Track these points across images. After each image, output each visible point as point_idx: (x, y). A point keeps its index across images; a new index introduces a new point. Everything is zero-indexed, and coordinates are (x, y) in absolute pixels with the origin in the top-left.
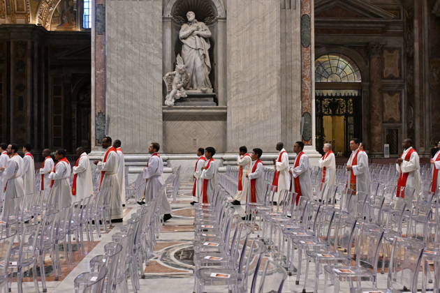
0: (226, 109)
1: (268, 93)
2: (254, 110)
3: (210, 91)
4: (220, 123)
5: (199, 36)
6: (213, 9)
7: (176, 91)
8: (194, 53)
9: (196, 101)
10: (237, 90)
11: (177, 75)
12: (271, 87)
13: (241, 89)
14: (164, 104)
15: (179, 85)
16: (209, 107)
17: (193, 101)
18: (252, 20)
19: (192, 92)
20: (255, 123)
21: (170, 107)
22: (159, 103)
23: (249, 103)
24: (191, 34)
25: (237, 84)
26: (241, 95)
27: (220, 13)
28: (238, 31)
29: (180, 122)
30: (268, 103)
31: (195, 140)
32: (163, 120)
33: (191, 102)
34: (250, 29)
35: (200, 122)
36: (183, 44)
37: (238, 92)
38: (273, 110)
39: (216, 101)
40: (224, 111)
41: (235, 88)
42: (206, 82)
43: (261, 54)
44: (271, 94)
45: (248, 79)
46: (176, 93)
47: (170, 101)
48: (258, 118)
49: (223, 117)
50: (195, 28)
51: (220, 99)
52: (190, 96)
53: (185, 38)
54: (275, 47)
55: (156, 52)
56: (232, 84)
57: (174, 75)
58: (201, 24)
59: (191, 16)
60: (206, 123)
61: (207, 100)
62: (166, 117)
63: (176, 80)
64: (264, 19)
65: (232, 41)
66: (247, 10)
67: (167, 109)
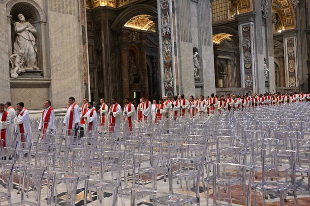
0: (50, 80)
1: (74, 71)
2: (66, 82)
3: (38, 69)
4: (45, 90)
5: (29, 31)
6: (36, 17)
7: (18, 68)
9: (30, 75)
10: (56, 68)
11: (18, 56)
12: (75, 68)
13: (59, 68)
14: (11, 77)
15: (20, 64)
16: (39, 80)
17: (28, 75)
18: (63, 26)
20: (67, 89)
21: (15, 79)
22: (7, 76)
23: (63, 77)
24: (24, 30)
25: (56, 64)
26: (59, 71)
27: (42, 18)
28: (55, 32)
29: (21, 89)
30: (73, 77)
31: (30, 101)
32: (11, 88)
33: (26, 76)
34: (62, 31)
35: (33, 89)
37: (57, 70)
38: (77, 81)
39: (42, 75)
40: (49, 82)
41: (55, 68)
42: (35, 63)
43: (69, 47)
44: (75, 72)
45: (62, 62)
46: (18, 69)
47: (15, 75)
48: (69, 86)
49: (48, 85)
50: (26, 26)
51: (45, 74)
52: (27, 72)
53: (20, 32)
54: (76, 43)
55: (4, 40)
56: (53, 65)
57: (15, 57)
58: (28, 23)
59: (22, 17)
60: (37, 90)
61: (37, 75)
62: (13, 86)
64: (69, 27)
65: (52, 37)
66: (60, 18)
67: (13, 80)
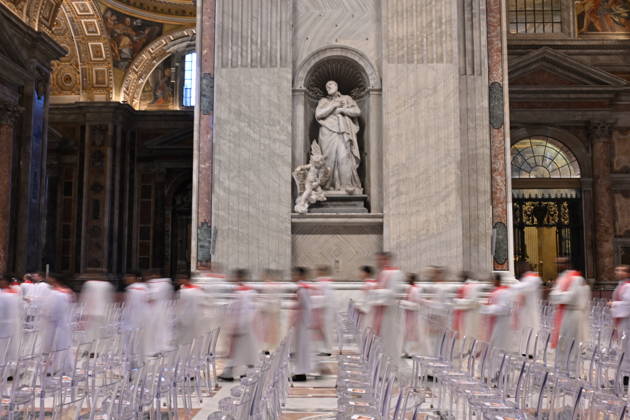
0: (382, 217)
1: (443, 194)
2: (422, 219)
3: (359, 192)
4: (373, 238)
5: (343, 114)
6: (362, 77)
7: (311, 192)
8: (336, 139)
9: (339, 205)
10: (397, 190)
11: (313, 168)
12: (447, 187)
13: (403, 189)
14: (293, 211)
15: (314, 184)
16: (357, 215)
17: (335, 206)
18: (418, 92)
19: (333, 193)
20: (423, 238)
21: (302, 215)
22: (286, 210)
23: (414, 210)
24: (332, 112)
25: (398, 181)
26: (404, 196)
27: (373, 83)
28: (397, 108)
29: (317, 236)
30: (442, 209)
31: (337, 262)
32: (292, 233)
33: (331, 208)
34: (416, 103)
35: (344, 236)
36: (320, 126)
37: (399, 193)
38: (450, 218)
39: (367, 206)
40: (380, 220)
41: (394, 188)
42: (353, 179)
43: (432, 140)
44: (447, 196)
45: (413, 175)
46: (310, 195)
47: (302, 207)
48: (428, 230)
49: (378, 229)
50: (337, 104)
51: (374, 204)
52: (330, 199)
53: (323, 118)
54: (452, 128)
55: (283, 137)
56: (390, 181)
57: (308, 169)
58: (346, 98)
59: (332, 87)
60: (354, 238)
61: (355, 205)
62: (295, 229)
63: (311, 176)
64: (435, 90)
65: (389, 120)
66: (411, 77)
67: (298, 217)
